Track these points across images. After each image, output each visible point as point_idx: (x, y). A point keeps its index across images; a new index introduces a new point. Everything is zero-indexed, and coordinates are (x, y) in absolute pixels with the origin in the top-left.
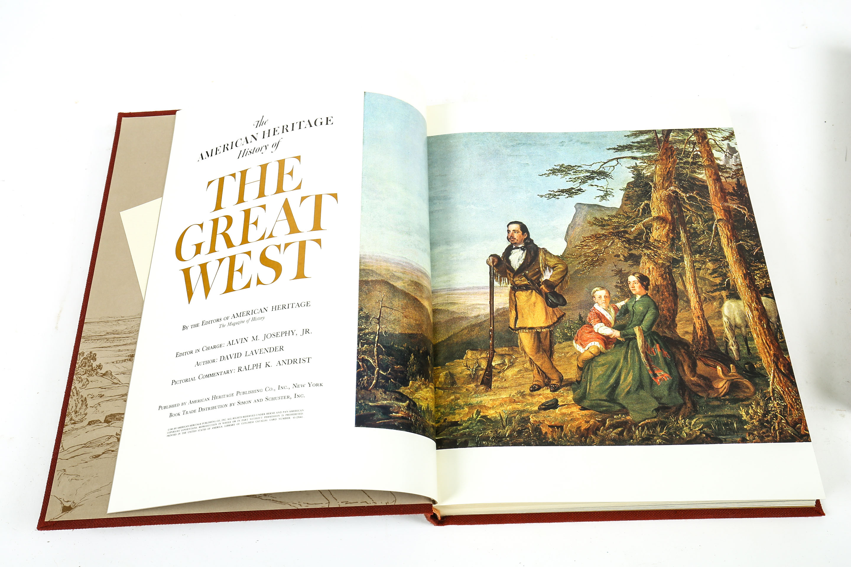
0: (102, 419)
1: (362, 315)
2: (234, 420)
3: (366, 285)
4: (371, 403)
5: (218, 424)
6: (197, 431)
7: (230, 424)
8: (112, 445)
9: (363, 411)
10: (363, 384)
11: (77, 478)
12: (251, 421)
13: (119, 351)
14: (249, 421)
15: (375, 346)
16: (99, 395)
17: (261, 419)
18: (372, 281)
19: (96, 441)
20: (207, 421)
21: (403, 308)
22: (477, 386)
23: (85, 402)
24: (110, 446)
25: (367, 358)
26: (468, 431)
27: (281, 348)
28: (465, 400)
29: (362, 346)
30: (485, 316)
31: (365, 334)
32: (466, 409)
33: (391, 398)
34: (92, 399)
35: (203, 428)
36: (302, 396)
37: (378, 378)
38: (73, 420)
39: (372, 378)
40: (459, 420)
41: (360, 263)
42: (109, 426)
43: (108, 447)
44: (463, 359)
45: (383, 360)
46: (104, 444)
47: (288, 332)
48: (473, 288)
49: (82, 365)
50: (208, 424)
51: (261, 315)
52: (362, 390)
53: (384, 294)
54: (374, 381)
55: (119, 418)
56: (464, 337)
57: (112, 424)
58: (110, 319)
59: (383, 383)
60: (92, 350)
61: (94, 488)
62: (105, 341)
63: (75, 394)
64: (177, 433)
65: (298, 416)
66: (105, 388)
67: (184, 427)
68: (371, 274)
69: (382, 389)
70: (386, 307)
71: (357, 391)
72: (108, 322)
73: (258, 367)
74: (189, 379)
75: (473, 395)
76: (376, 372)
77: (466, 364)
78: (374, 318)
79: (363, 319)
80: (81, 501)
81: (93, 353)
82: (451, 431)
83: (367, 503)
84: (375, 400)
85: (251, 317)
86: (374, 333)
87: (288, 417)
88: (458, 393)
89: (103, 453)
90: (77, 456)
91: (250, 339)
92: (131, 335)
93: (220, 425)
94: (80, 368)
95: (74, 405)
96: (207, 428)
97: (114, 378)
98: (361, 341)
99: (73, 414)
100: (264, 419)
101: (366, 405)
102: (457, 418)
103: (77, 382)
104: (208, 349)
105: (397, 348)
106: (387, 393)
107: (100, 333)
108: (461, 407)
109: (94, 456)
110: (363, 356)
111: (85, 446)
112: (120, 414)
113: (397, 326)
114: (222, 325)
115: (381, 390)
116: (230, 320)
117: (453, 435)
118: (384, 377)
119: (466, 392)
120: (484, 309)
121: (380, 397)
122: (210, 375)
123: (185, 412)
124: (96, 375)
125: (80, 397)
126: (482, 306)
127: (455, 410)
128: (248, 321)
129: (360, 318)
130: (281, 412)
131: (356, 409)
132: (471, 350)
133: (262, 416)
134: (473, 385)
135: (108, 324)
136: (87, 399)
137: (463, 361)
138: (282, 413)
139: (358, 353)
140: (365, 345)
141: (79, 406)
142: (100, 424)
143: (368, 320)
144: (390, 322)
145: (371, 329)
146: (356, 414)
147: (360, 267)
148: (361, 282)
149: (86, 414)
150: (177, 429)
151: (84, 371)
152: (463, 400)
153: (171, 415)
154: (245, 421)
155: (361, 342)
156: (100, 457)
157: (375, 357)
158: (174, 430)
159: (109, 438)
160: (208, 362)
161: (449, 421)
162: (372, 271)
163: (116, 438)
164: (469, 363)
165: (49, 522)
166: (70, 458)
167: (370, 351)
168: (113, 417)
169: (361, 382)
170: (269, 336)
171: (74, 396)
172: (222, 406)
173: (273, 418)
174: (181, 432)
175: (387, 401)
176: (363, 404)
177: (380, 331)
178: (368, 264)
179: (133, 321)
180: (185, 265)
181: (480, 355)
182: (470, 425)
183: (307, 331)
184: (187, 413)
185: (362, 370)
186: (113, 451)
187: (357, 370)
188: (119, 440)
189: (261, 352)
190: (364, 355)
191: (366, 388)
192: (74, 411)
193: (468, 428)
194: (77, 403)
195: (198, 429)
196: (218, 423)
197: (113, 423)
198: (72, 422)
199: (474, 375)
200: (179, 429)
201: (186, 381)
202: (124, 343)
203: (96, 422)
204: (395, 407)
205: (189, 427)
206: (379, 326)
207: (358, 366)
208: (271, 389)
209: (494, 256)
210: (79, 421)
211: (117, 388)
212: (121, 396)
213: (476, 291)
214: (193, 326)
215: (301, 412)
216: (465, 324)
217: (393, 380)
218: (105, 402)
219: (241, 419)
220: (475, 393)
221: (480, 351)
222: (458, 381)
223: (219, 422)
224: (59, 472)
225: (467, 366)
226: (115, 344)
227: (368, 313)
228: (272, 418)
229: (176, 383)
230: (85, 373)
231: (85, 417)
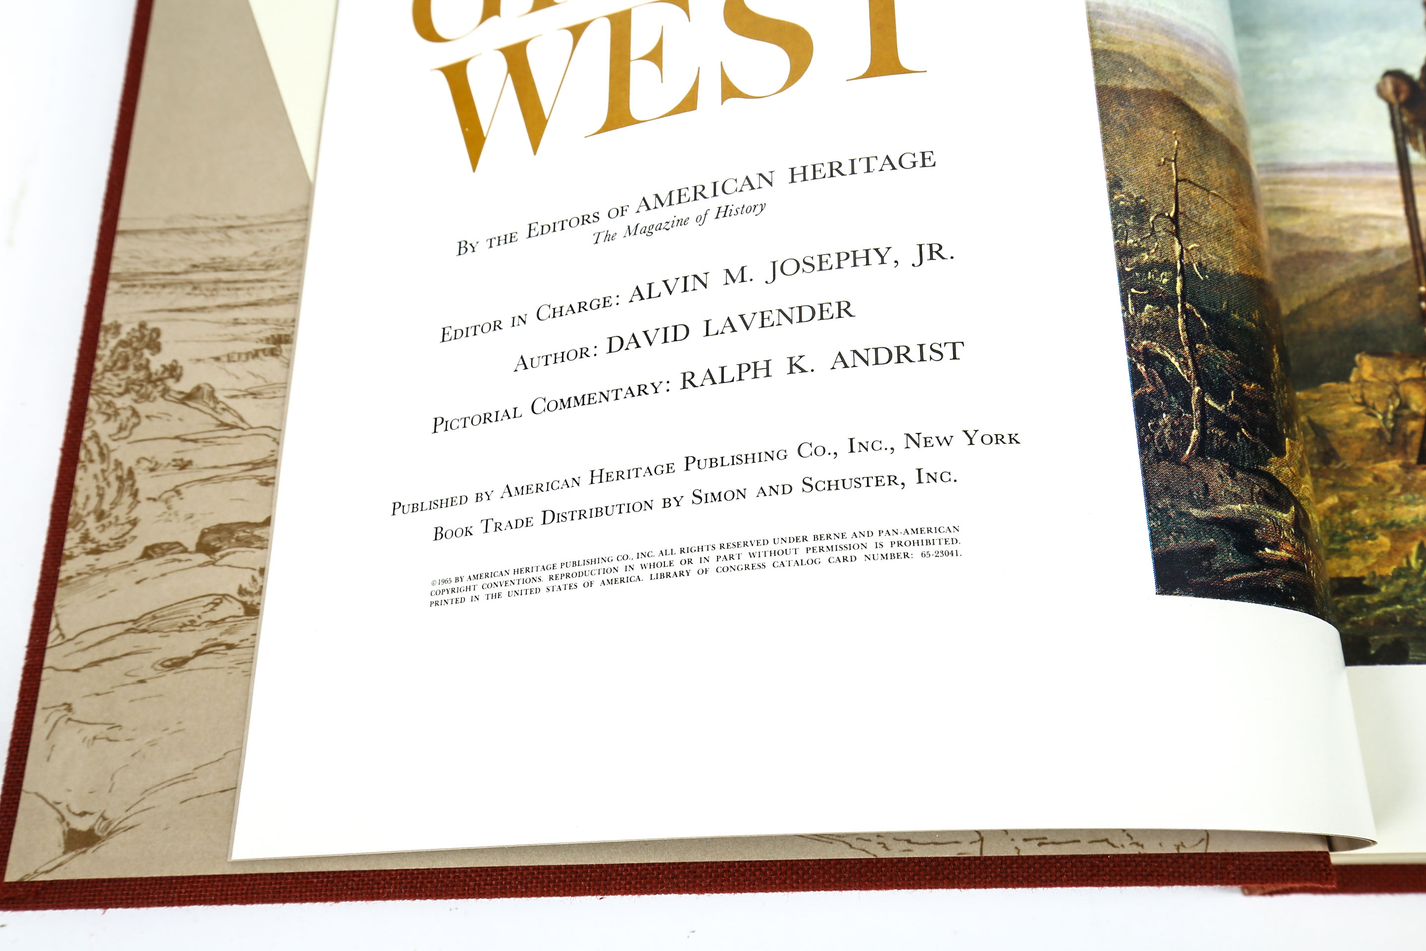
0: (190, 541)
1: (1122, 203)
2: (686, 556)
3: (1122, 105)
4: (1197, 507)
5: (621, 569)
6: (543, 590)
7: (671, 570)
8: (226, 626)
9: (1174, 538)
10: (1161, 440)
11: (112, 734)
12: (756, 561)
13: (236, 322)
14: (746, 560)
15: (1179, 311)
16: (174, 460)
17: (792, 557)
18: (1136, 92)
19: (173, 613)
20: (581, 558)
21: (1232, 194)
22: (1407, 467)
23: (130, 482)
24: (223, 630)
25: (1158, 350)
26: (1401, 611)
27: (844, 309)
28: (1376, 509)
29: (1139, 308)
30: (1400, 251)
31: (1143, 269)
32: (1384, 541)
33: (1252, 491)
34: (154, 474)
35: (565, 581)
36: (946, 477)
37: (1203, 420)
38: (93, 541)
39: (1186, 422)
40: (1365, 573)
41: (1091, 29)
42: (213, 564)
43: (214, 633)
44: (1347, 381)
45: (1209, 360)
46: (199, 622)
47: (861, 253)
48: (1348, 166)
49: (115, 363)
50: (582, 569)
51: (749, 198)
52: (1159, 461)
53: (1179, 138)
54: (1195, 432)
55: (247, 537)
56: (1342, 315)
57: (222, 557)
58: (201, 223)
59: (1222, 441)
60: (145, 317)
61: (173, 769)
62: (188, 289)
63: (96, 457)
64: (467, 595)
65: (937, 547)
66: (195, 441)
67: (493, 575)
68: (1131, 70)
69: (1221, 460)
70: (1190, 182)
71: (1143, 464)
72: (194, 231)
73: (761, 373)
74: (494, 415)
75: (1399, 495)
76: (1194, 400)
77: (1362, 397)
78: (1161, 214)
79: (1128, 217)
80: (129, 813)
81: (150, 326)
82: (1344, 608)
83: (1113, 845)
84: (1207, 499)
85: (713, 204)
86: (1167, 265)
87: (902, 550)
88: (1351, 489)
89: (199, 653)
90: (110, 659)
91: (717, 278)
92: (274, 274)
93: (630, 574)
94: (108, 375)
95: (93, 492)
96: (580, 581)
97: (224, 409)
98: (1133, 290)
99: (91, 522)
100: (802, 555)
101: (1181, 514)
102: (1356, 568)
103: (99, 418)
104: (557, 315)
105: (1238, 323)
106: (1239, 475)
107: (170, 265)
108: (1364, 533)
109: (169, 663)
110: (1144, 343)
111: (136, 626)
112: (248, 524)
113: (1228, 247)
114: (603, 236)
115: (1218, 464)
116: (631, 219)
117: (1353, 623)
118: (1221, 421)
119: (1375, 484)
120: (1392, 231)
121: (1221, 488)
122: (572, 400)
123: (491, 525)
124: (163, 396)
125: (112, 467)
126: (1386, 223)
127: (1345, 540)
128: (701, 220)
129: (1117, 212)
130: (870, 534)
131: (1151, 529)
132: (1373, 353)
133: (794, 545)
134: (1393, 465)
135: (194, 237)
136: (136, 472)
137: (1350, 389)
138: (876, 538)
139: (1129, 331)
140: (1148, 307)
141: (111, 494)
142: (183, 556)
143: (1143, 221)
144: (1205, 231)
145: (1158, 253)
146: (1153, 546)
147: (1092, 42)
148: (1102, 92)
149: (134, 523)
150: (466, 583)
151: (123, 383)
152: (1370, 510)
153: (439, 534)
154: (729, 563)
155: (1132, 294)
156: (187, 666)
157: (1182, 347)
158: (454, 585)
159: (217, 604)
160: (564, 357)
161: (1333, 575)
162: (1131, 58)
163: (239, 605)
164: (1372, 394)
165: (20, 883)
166: (85, 667)
167: (1166, 329)
168: (224, 534)
169: (1152, 434)
170: (790, 267)
171: (91, 461)
172: (631, 508)
173: (841, 554)
174: (479, 592)
175: (1244, 505)
176: (1172, 513)
177: (1186, 260)
178: (1115, 35)
179: (278, 230)
180: (448, 55)
181: (1403, 370)
182: (1404, 590)
183: (936, 251)
184: (498, 527)
185: (1148, 390)
186: (230, 647)
187: (1133, 391)
188: (253, 611)
189: (766, 323)
190: (1148, 339)
191: (1171, 456)
192: (95, 511)
193: (1398, 599)
194: (103, 484)
195: (546, 583)
196: (621, 565)
197: (228, 554)
198: (90, 546)
199: (1393, 431)
200: (474, 582)
201: (486, 418)
202: (252, 299)
203: (169, 549)
204: (1266, 525)
205: (512, 577)
206: (1180, 243)
207: (1136, 380)
208: (820, 451)
209: (1397, 76)
210: (112, 543)
211: (232, 441)
212: (250, 467)
213: (1358, 175)
214: (495, 242)
215: (949, 536)
216: (1338, 274)
217: (1246, 430)
218: (197, 487)
219: (712, 555)
220: (1405, 489)
221: (1399, 358)
222: (1342, 451)
223: (628, 563)
224: (48, 712)
225: (1364, 403)
226: (221, 301)
227: (1141, 197)
228: (835, 554)
229: (449, 426)
230: (127, 391)
231: (133, 533)
